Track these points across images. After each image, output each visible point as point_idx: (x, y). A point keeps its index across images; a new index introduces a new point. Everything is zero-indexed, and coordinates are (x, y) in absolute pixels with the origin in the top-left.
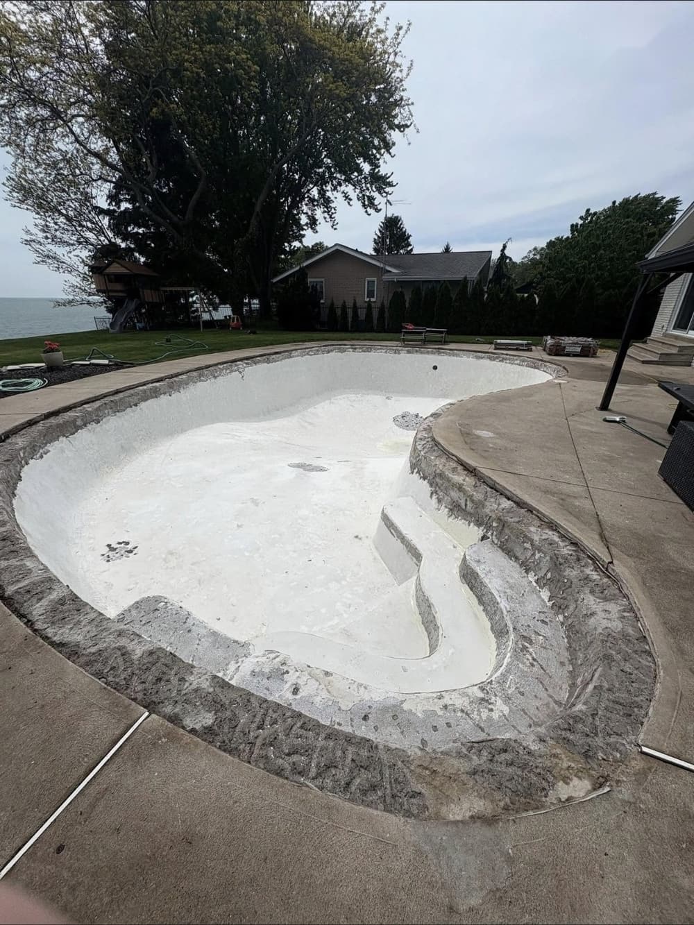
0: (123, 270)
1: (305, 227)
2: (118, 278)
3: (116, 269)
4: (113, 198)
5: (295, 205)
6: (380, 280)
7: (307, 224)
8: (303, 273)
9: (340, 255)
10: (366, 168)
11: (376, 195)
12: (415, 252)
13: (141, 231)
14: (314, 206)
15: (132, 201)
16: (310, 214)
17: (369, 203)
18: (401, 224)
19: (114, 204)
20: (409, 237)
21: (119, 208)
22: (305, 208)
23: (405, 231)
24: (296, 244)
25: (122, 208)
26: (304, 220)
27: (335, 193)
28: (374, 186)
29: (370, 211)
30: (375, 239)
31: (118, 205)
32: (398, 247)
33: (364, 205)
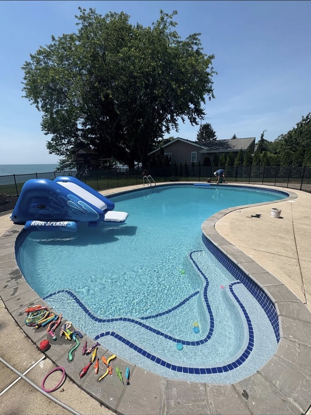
0: (85, 152)
1: (165, 132)
2: (82, 155)
3: (82, 152)
4: (84, 124)
5: (160, 122)
6: (198, 153)
7: (165, 130)
8: (162, 150)
9: (179, 142)
10: (192, 106)
11: (197, 117)
12: (217, 139)
13: (93, 136)
14: (168, 123)
15: (91, 125)
16: (166, 125)
17: (193, 121)
18: (211, 127)
19: (84, 126)
20: (214, 133)
21: (86, 128)
22: (164, 123)
23: (213, 130)
24: (160, 139)
25: (87, 128)
26: (164, 128)
27: (178, 117)
28: (196, 113)
29: (194, 124)
31: (86, 126)
32: (209, 137)
33: (191, 121)
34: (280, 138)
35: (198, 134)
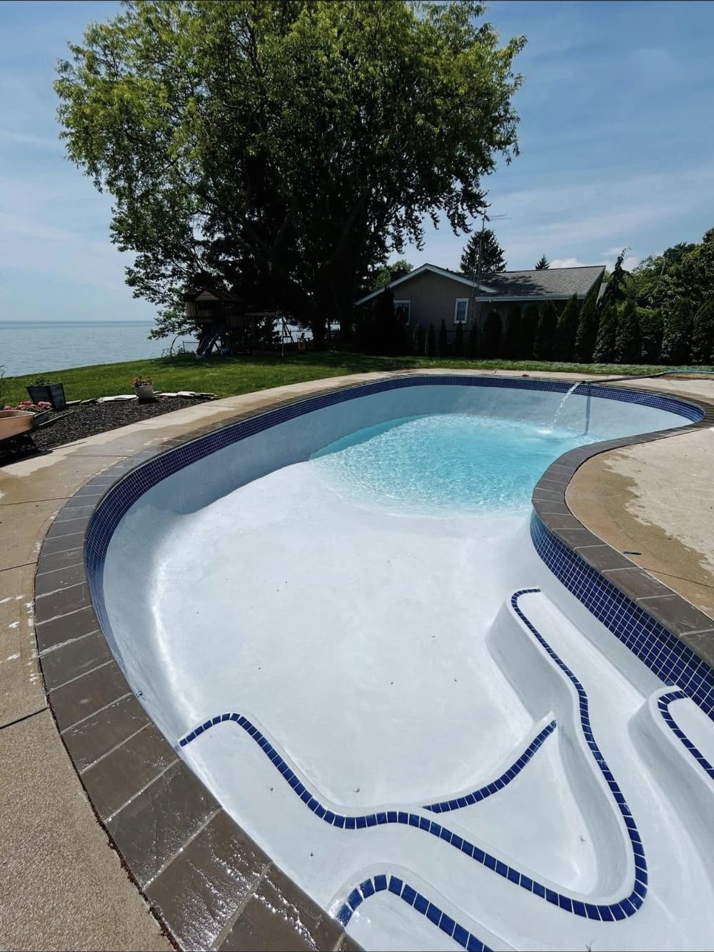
0: (213, 298)
1: (391, 249)
2: (207, 305)
3: (207, 296)
4: (208, 229)
5: (381, 227)
6: (472, 301)
7: (392, 246)
8: (389, 294)
9: (428, 274)
10: (457, 185)
11: (467, 213)
12: (507, 269)
13: (230, 259)
14: (400, 227)
15: (226, 230)
16: (396, 234)
17: (458, 222)
18: (493, 239)
19: (208, 234)
20: (501, 252)
21: (213, 238)
22: (391, 229)
23: (497, 247)
24: (379, 265)
25: (216, 238)
26: (389, 241)
27: (423, 212)
28: (465, 204)
29: (459, 230)
30: (463, 256)
31: (212, 235)
32: (488, 263)
33: (453, 224)
34: (645, 266)
35: (465, 254)
